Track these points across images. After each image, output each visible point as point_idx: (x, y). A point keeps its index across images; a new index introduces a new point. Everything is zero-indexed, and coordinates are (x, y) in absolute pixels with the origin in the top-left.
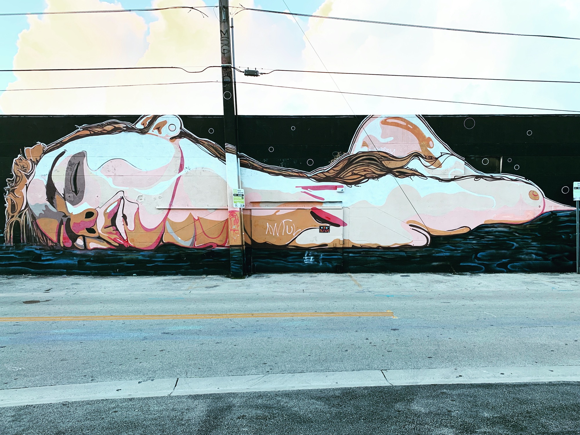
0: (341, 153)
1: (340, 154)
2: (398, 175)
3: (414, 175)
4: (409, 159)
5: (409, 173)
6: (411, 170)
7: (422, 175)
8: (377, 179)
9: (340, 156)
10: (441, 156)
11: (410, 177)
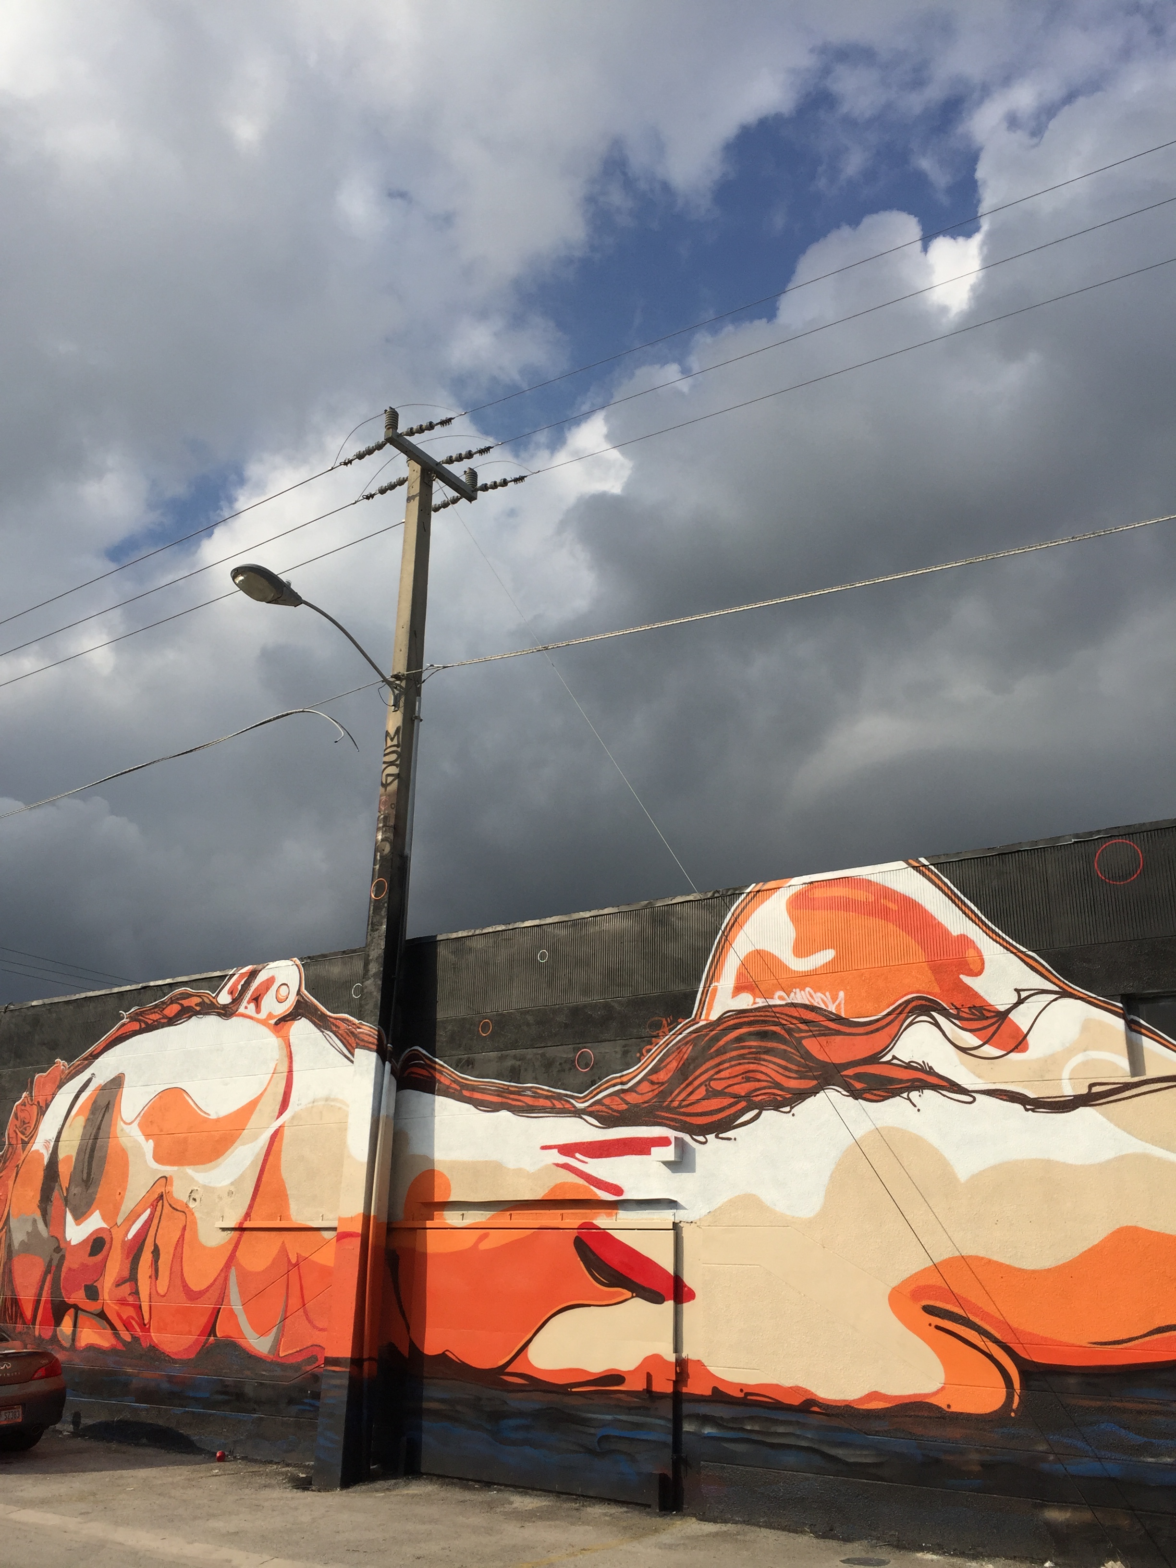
0: (671, 1024)
1: (669, 1025)
2: (864, 1090)
3: (920, 1085)
4: (897, 1023)
5: (901, 1081)
6: (908, 1066)
7: (955, 1088)
8: (787, 1109)
9: (670, 1030)
10: (1020, 1002)
11: (905, 1095)
